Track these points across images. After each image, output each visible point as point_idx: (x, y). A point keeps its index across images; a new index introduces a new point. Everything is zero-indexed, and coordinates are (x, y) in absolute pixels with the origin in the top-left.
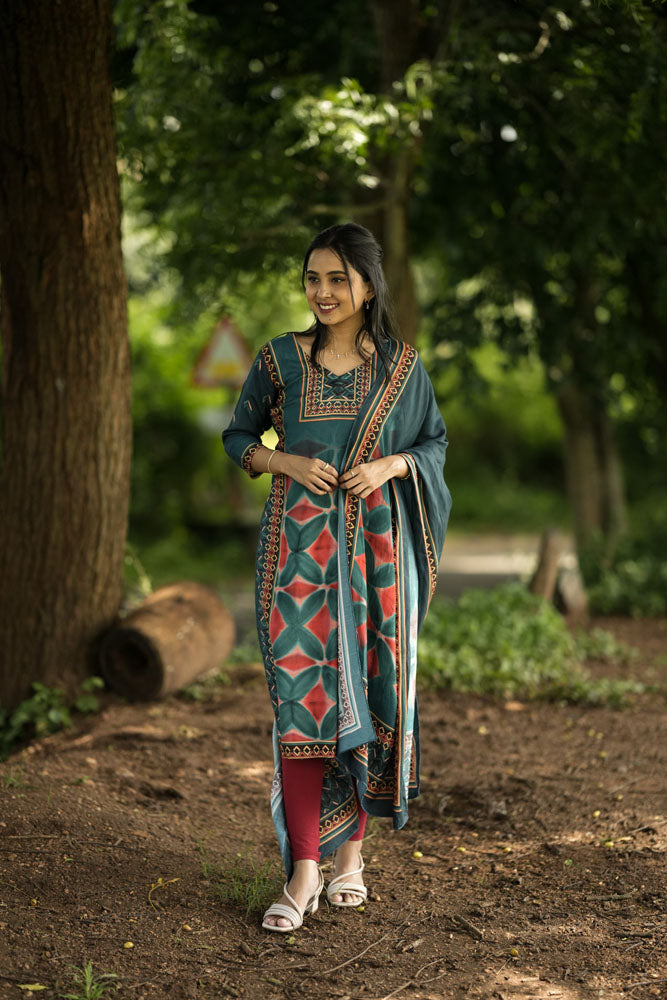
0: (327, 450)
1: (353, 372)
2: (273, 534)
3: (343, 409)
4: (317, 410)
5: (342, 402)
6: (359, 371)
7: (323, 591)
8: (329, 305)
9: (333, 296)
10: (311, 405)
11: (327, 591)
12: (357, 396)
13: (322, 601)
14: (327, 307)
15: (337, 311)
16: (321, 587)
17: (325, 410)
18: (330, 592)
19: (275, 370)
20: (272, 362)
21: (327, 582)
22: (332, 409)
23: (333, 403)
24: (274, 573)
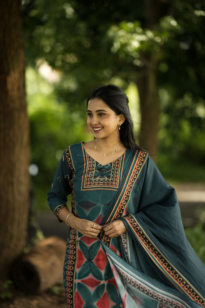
0: (96, 206)
1: (111, 164)
2: (72, 249)
3: (104, 184)
4: (90, 184)
5: (104, 180)
6: (114, 163)
7: (104, 285)
8: (98, 128)
9: (99, 123)
10: (87, 181)
11: (106, 284)
12: (112, 177)
13: (103, 290)
14: (97, 129)
15: (102, 131)
16: (102, 282)
17: (94, 184)
18: (108, 285)
19: (70, 161)
20: (69, 157)
21: (106, 280)
22: (98, 184)
23: (99, 180)
24: (73, 271)
